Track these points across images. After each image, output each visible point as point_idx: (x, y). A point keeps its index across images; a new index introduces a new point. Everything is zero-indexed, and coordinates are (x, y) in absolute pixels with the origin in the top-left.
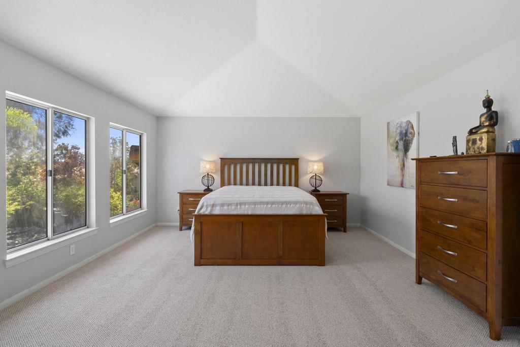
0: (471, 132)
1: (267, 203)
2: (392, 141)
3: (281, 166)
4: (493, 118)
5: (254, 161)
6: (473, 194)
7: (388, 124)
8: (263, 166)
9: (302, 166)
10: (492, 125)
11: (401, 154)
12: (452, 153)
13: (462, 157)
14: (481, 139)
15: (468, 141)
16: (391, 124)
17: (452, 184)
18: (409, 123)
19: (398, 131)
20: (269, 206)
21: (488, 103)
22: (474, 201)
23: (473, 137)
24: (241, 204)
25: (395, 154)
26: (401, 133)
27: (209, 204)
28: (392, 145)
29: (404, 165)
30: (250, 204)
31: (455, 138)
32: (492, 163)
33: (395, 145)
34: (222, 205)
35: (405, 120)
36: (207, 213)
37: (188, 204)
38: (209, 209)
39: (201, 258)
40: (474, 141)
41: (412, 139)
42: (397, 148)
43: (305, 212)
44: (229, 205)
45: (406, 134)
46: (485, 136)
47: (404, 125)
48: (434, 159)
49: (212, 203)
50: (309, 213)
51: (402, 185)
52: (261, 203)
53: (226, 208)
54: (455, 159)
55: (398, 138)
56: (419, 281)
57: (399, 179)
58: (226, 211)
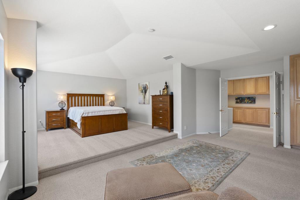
0: (163, 90)
1: (109, 111)
2: (140, 89)
3: (97, 98)
4: (167, 87)
5: (84, 95)
6: (165, 103)
7: (139, 84)
8: (89, 97)
9: (106, 98)
10: (167, 88)
11: (144, 94)
12: (159, 94)
13: (162, 95)
14: (165, 91)
15: (163, 92)
16: (140, 84)
17: (161, 101)
18: (146, 84)
19: (143, 87)
20: (110, 111)
21: (166, 83)
22: (165, 105)
23: (164, 91)
24: (99, 112)
25: (142, 94)
26: (144, 87)
27: (86, 112)
28: (140, 91)
29: (145, 97)
30: (103, 111)
31: (160, 91)
32: (169, 97)
33: (141, 91)
34: (92, 112)
35: (145, 84)
36: (86, 116)
37: (52, 117)
38: (87, 114)
39: (85, 134)
40: (164, 92)
41: (147, 90)
42: (142, 92)
43: (121, 113)
44: (95, 112)
45: (145, 88)
46: (166, 91)
47: (145, 85)
48: (156, 95)
49: (88, 112)
50: (122, 113)
51: (144, 103)
52: (107, 111)
53: (93, 113)
54: (160, 96)
55: (142, 89)
56: (153, 128)
57: (143, 101)
58: (94, 114)
